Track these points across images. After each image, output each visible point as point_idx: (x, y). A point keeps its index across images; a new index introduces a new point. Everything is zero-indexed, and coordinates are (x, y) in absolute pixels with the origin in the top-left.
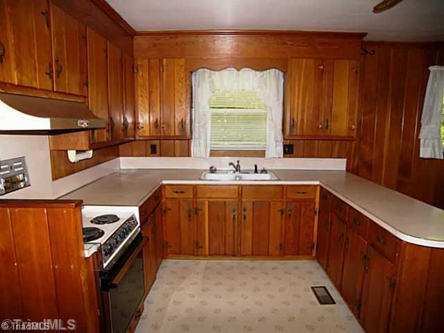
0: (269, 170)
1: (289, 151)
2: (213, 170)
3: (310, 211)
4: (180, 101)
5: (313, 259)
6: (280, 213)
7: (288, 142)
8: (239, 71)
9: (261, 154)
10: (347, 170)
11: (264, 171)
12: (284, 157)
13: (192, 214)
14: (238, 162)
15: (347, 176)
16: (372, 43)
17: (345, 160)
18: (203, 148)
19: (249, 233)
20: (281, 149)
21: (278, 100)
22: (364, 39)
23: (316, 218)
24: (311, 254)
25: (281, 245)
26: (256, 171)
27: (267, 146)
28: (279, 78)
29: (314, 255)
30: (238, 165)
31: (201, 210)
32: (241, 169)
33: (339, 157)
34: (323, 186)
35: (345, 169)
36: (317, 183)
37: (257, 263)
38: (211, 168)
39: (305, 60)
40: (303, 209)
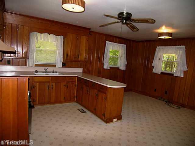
0: (58, 72)
1: (64, 65)
2: (36, 72)
3: (74, 85)
4: (26, 44)
5: (75, 102)
6: (64, 87)
7: (64, 62)
8: (49, 34)
9: (55, 66)
10: (83, 72)
11: (56, 72)
12: (63, 67)
13: (32, 88)
14: (47, 68)
15: (83, 74)
16: (93, 32)
17: (82, 69)
18: (32, 63)
19: (54, 94)
20: (61, 64)
21: (61, 47)
22: (91, 30)
23: (76, 87)
24: (74, 100)
25: (65, 98)
26: (53, 72)
27: (56, 63)
28: (62, 39)
29: (75, 100)
30: (47, 70)
31: (36, 86)
32: (48, 71)
33: (80, 68)
34: (78, 76)
35: (82, 72)
36: (76, 76)
37: (56, 105)
38: (36, 70)
39: (72, 34)
40: (72, 85)
